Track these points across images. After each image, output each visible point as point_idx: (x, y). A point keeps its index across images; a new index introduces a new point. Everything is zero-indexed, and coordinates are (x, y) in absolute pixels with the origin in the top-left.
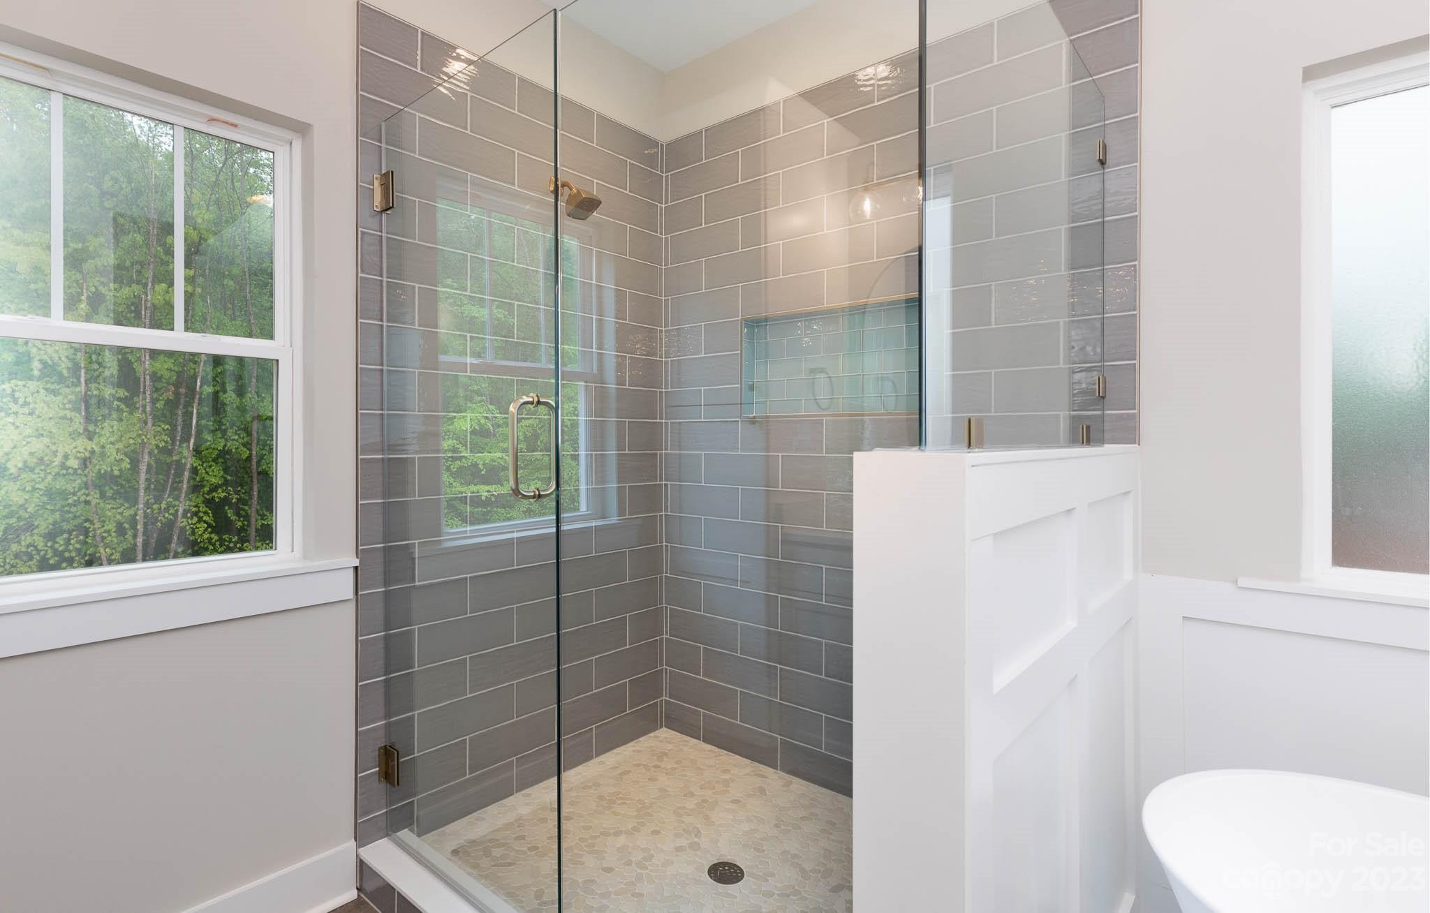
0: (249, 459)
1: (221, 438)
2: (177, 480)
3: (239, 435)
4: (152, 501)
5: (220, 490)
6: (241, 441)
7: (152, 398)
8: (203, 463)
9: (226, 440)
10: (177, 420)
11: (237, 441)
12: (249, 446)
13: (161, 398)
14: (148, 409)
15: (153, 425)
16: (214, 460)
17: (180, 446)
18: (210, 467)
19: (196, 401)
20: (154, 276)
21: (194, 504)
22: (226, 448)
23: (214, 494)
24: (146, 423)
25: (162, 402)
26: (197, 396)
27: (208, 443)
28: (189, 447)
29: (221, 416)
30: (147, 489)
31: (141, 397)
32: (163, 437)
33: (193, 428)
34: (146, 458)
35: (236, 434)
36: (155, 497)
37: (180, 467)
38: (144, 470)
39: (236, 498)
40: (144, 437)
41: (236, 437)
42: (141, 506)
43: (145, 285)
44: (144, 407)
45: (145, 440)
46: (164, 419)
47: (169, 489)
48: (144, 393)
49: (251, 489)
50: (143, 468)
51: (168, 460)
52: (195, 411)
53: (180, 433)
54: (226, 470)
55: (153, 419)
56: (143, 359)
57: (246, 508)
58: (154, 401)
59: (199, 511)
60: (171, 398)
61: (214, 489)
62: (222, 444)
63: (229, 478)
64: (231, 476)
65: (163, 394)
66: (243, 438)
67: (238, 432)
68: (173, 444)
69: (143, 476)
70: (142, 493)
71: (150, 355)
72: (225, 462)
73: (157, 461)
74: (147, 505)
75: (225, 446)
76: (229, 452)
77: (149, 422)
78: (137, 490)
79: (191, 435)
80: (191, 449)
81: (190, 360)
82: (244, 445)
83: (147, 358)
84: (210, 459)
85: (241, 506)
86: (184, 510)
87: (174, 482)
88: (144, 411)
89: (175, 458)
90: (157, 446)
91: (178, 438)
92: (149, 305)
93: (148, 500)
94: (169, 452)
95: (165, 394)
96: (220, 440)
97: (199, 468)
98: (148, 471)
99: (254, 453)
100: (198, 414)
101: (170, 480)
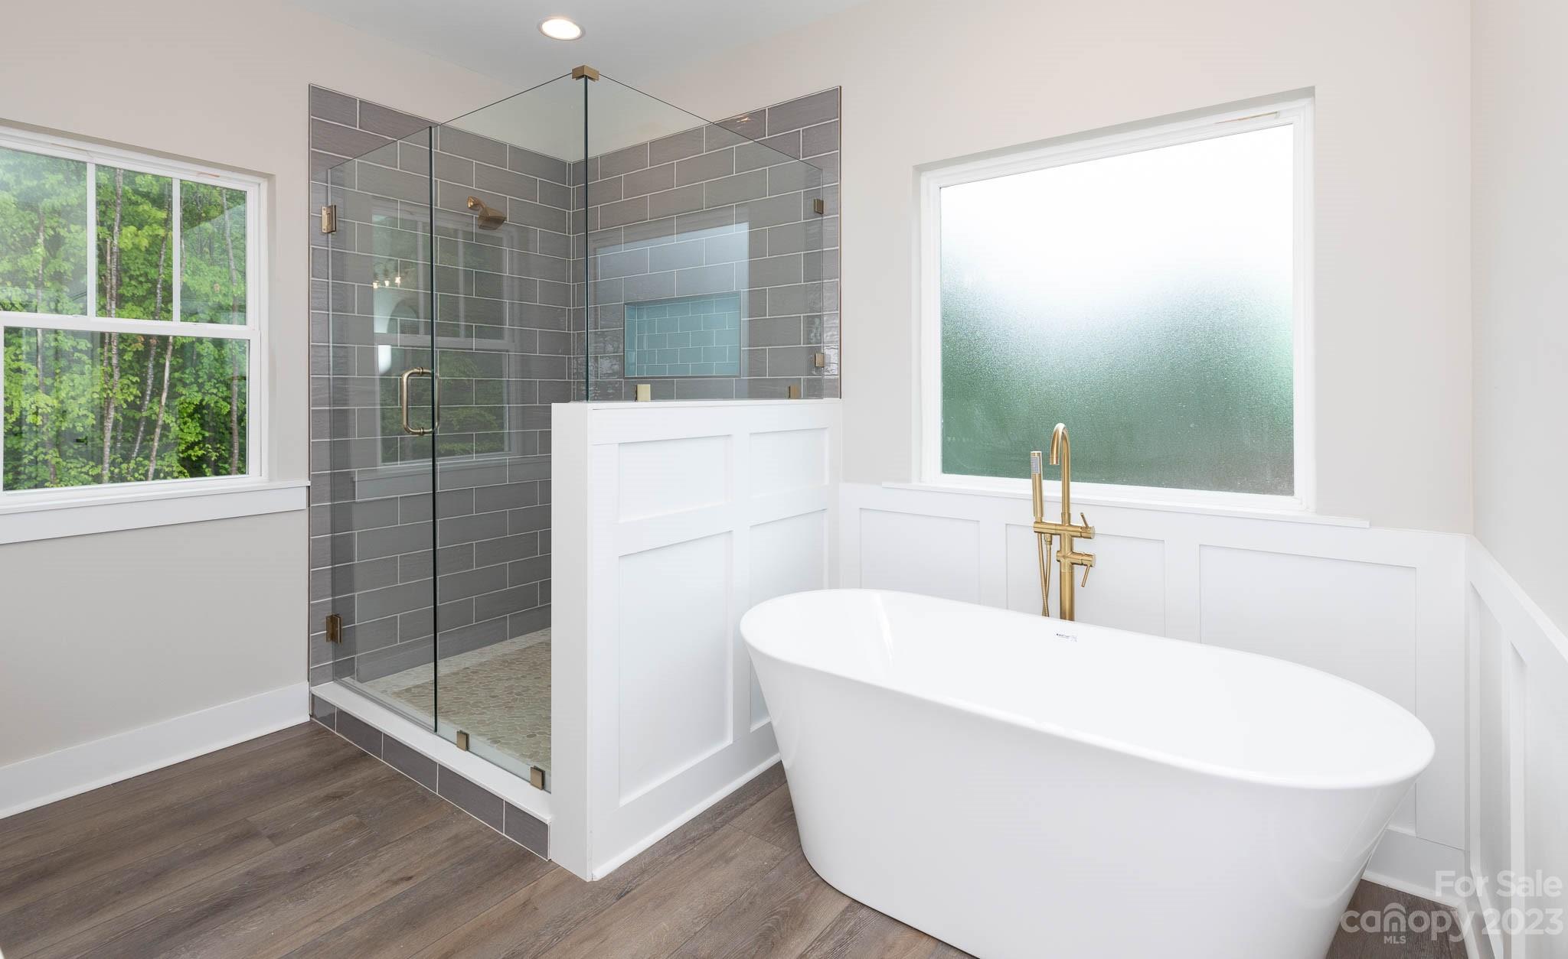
0: (230, 413)
1: (197, 392)
2: (148, 438)
3: (218, 388)
4: (120, 460)
5: (196, 448)
6: (220, 395)
7: (118, 349)
8: (177, 419)
9: (204, 393)
10: (147, 373)
11: (216, 395)
12: (228, 400)
13: (129, 349)
14: (114, 361)
15: (121, 377)
16: (191, 416)
17: (150, 401)
18: (185, 423)
19: (169, 353)
20: (121, 216)
21: (166, 463)
22: (204, 403)
23: (190, 452)
24: (111, 376)
25: (131, 354)
26: (171, 348)
27: (182, 398)
28: (160, 402)
29: (197, 368)
30: (113, 448)
31: (106, 348)
32: (131, 390)
33: (166, 382)
34: (112, 414)
35: (215, 387)
36: (122, 456)
37: (151, 424)
38: (110, 427)
39: (216, 456)
40: (109, 392)
41: (215, 391)
42: (107, 466)
43: (111, 228)
44: (110, 358)
45: (111, 395)
46: (131, 372)
47: (137, 448)
48: (110, 344)
49: (232, 446)
50: (109, 424)
51: (138, 416)
52: (167, 364)
53: (150, 387)
54: (202, 426)
55: (120, 371)
56: (108, 308)
57: (227, 466)
58: (121, 353)
59: (173, 471)
60: (140, 349)
61: (191, 446)
62: (199, 399)
63: (207, 434)
64: (209, 431)
65: (131, 344)
66: (222, 392)
67: (217, 386)
68: (142, 398)
69: (108, 434)
70: (107, 451)
71: (116, 303)
72: (202, 418)
73: (124, 417)
74: (113, 463)
75: (202, 401)
76: (208, 406)
77: (115, 375)
78: (102, 449)
79: (163, 389)
80: (163, 404)
81: (162, 309)
82: (225, 399)
83: (114, 306)
84: (185, 415)
85: (221, 465)
86: (156, 470)
87: (144, 440)
88: (110, 364)
89: (144, 414)
90: (126, 401)
91: (149, 392)
92: (115, 249)
93: (114, 460)
94: (139, 409)
95: (133, 345)
96: (196, 394)
97: (171, 425)
98: (114, 428)
99: (235, 408)
100: (171, 366)
101: (139, 438)
